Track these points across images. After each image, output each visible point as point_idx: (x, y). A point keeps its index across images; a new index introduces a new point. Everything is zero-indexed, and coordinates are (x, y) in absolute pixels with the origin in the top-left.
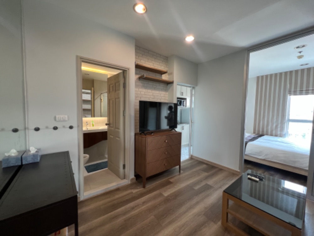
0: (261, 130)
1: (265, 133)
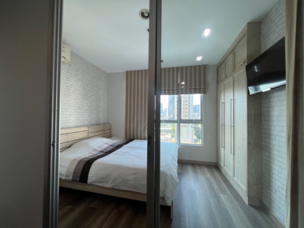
1: (135, 137)
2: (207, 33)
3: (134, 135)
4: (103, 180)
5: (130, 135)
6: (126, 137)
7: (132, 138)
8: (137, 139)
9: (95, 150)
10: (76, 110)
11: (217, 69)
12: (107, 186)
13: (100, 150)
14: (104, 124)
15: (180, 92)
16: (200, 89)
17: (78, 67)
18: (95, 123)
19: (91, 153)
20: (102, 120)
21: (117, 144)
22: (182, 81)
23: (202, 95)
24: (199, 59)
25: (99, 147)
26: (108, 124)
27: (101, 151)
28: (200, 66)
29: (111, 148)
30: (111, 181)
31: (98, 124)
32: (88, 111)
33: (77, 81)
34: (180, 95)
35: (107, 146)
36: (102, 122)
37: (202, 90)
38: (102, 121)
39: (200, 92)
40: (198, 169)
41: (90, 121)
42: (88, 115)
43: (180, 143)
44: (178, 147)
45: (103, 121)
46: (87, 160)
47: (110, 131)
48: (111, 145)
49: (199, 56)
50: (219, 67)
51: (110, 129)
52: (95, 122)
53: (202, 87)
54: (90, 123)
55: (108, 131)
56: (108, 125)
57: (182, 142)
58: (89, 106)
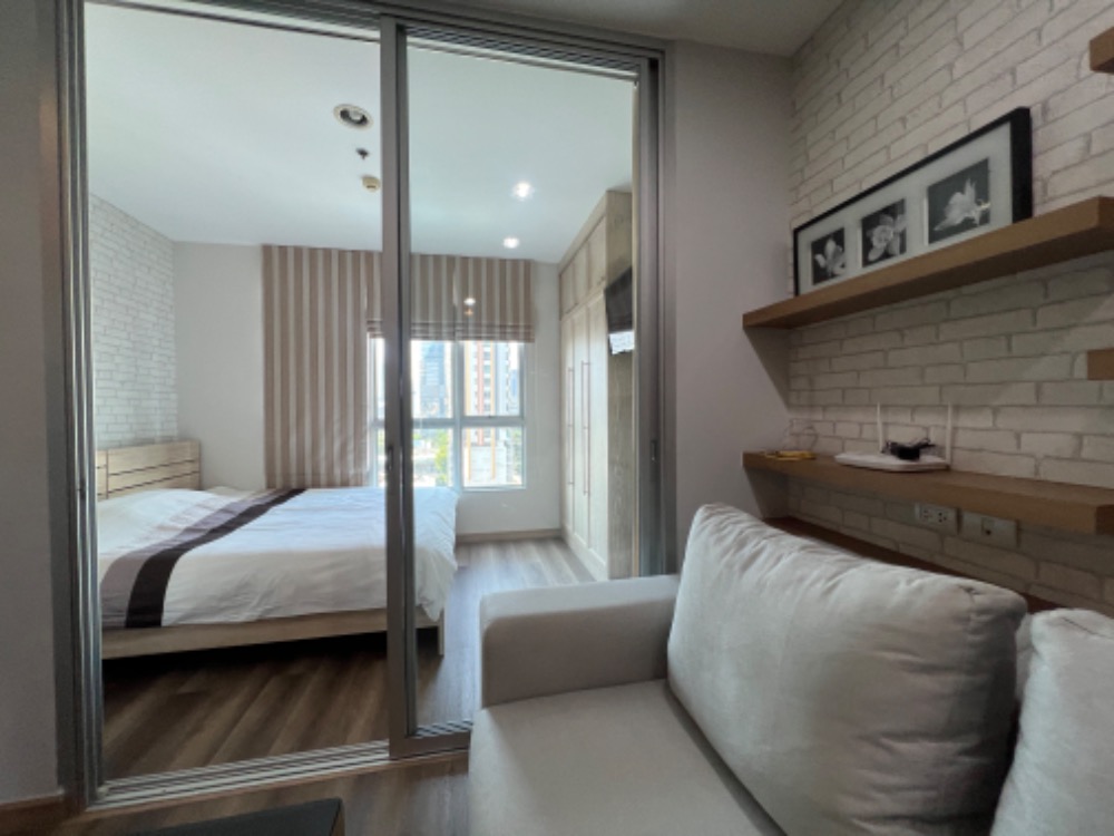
1: (309, 478)
2: (523, 190)
3: (301, 473)
4: (224, 604)
5: (286, 475)
6: (270, 485)
7: (294, 485)
8: (316, 485)
9: (162, 528)
11: (560, 276)
12: (243, 616)
13: (183, 526)
14: (167, 440)
15: (458, 334)
16: (516, 327)
18: (129, 436)
19: (147, 538)
20: (158, 426)
21: (245, 507)
22: (465, 295)
23: (522, 344)
24: (511, 243)
25: (177, 518)
26: (183, 438)
27: (189, 530)
28: (515, 262)
29: (226, 518)
30: (255, 602)
34: (461, 342)
35: (207, 513)
36: (158, 433)
37: (522, 330)
38: (157, 430)
39: (515, 337)
40: (512, 551)
43: (463, 488)
44: (456, 496)
45: (162, 430)
46: (149, 555)
47: (195, 467)
48: (225, 511)
49: (512, 237)
50: (563, 272)
51: (198, 459)
53: (522, 323)
55: (188, 468)
56: (185, 444)
57: (467, 483)
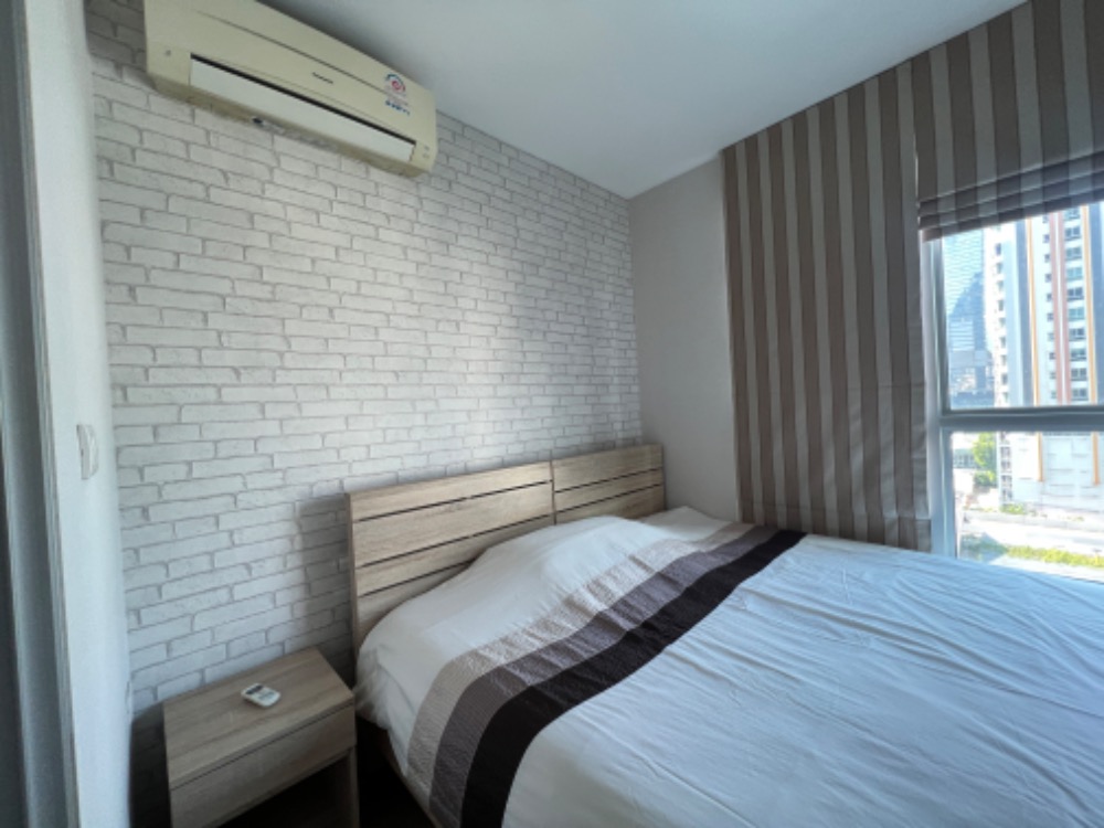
0: (780, 496)
1: (807, 517)
5: (769, 502)
6: (747, 516)
7: (782, 521)
8: (821, 530)
9: (571, 604)
10: (495, 386)
13: (597, 605)
17: (487, 188)
20: (618, 426)
25: (596, 587)
26: (647, 441)
27: (601, 621)
29: (665, 595)
31: (600, 447)
32: (549, 390)
33: (488, 255)
35: (638, 577)
36: (620, 435)
38: (618, 432)
41: (564, 437)
42: (553, 407)
45: (623, 430)
48: (663, 577)
51: (661, 468)
52: (588, 439)
54: (562, 443)
55: (648, 480)
56: (647, 448)
58: (552, 365)
